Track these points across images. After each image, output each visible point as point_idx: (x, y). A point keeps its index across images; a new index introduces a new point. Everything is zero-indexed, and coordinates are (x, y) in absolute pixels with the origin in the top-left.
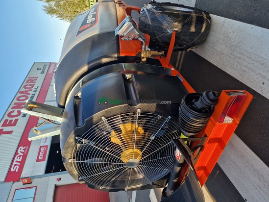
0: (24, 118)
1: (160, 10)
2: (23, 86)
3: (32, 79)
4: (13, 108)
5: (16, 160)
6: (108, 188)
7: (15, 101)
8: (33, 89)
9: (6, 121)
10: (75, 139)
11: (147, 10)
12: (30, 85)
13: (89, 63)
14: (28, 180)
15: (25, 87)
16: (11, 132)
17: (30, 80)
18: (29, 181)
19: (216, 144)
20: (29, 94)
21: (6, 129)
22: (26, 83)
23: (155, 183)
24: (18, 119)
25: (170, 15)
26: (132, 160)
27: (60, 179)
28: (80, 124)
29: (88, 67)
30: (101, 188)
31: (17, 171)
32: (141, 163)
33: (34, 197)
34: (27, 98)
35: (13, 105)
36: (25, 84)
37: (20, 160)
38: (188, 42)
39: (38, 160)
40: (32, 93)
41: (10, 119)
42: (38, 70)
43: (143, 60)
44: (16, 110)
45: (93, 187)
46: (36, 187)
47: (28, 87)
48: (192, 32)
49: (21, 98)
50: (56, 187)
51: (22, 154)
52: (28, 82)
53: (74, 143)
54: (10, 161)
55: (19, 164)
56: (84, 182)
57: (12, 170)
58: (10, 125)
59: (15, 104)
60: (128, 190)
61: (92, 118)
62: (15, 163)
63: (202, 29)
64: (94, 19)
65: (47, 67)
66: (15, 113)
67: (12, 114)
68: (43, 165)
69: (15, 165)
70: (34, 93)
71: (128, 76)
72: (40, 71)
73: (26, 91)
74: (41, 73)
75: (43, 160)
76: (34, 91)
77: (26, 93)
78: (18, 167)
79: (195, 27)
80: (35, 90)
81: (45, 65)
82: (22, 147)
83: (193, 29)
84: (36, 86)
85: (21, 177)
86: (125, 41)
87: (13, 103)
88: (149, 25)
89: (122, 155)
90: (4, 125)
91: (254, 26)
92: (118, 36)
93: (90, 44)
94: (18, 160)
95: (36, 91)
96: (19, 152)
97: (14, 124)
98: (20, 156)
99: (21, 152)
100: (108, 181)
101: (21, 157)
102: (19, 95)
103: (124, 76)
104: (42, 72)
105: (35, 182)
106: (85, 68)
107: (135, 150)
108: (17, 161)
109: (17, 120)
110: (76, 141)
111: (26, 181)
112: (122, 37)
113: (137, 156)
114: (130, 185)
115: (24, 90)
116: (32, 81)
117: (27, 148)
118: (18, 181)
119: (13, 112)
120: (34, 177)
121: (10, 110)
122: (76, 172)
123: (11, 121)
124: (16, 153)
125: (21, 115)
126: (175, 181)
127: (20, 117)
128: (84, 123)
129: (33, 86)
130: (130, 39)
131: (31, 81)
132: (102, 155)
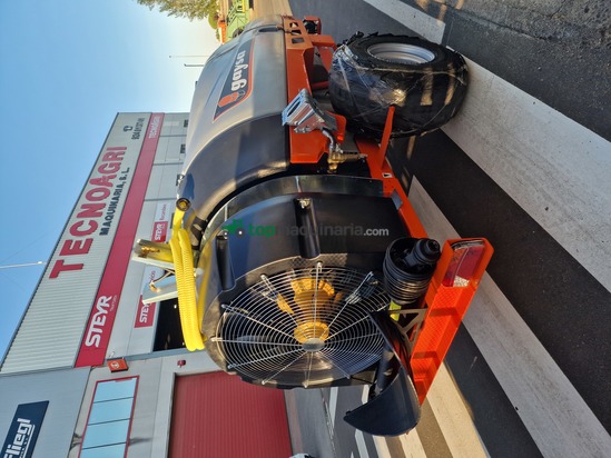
0: (104, 236)
1: (366, 65)
2: (97, 167)
3: (116, 152)
4: (80, 216)
5: (93, 323)
6: (275, 383)
7: (84, 201)
8: (119, 174)
9: (68, 242)
10: (221, 308)
11: (343, 61)
12: (111, 166)
13: (237, 178)
14: (121, 364)
15: (101, 170)
16: (79, 267)
17: (110, 154)
18: (122, 366)
19: (449, 318)
20: (111, 185)
21: (70, 260)
22: (104, 160)
23: (356, 376)
24: (92, 240)
25: (384, 76)
26: (312, 340)
27: (184, 363)
28: (228, 283)
29: (237, 185)
30: (263, 383)
31: (97, 345)
32: (328, 343)
33: (135, 397)
34: (107, 194)
35: (79, 210)
36: (101, 163)
37: (102, 324)
38: (419, 123)
39: (138, 324)
40: (116, 182)
41: (75, 239)
42: (125, 130)
43: (331, 168)
44: (87, 221)
45: (249, 380)
46: (138, 377)
47: (107, 169)
48: (427, 106)
49: (95, 195)
50: (177, 378)
51: (106, 312)
52: (106, 158)
53: (219, 314)
54: (83, 325)
55: (101, 331)
56: (234, 373)
57: (88, 344)
58: (77, 251)
59: (84, 206)
60: (310, 387)
61: (244, 279)
62: (92, 329)
63: (444, 99)
64: (244, 81)
65: (145, 124)
66: (86, 227)
67: (80, 229)
68: (149, 333)
69: (93, 334)
70: (121, 182)
71: (304, 203)
72: (131, 133)
73: (104, 178)
74: (134, 138)
75: (149, 324)
76: (121, 179)
77: (104, 182)
78: (98, 337)
79: (432, 97)
80: (123, 175)
81: (141, 120)
82: (104, 298)
83: (427, 100)
84: (123, 168)
85: (107, 357)
86: (300, 134)
87: (80, 205)
88: (347, 92)
89: (296, 330)
90: (66, 251)
91: (537, 101)
92: (287, 126)
93: (238, 139)
94: (98, 323)
95: (125, 178)
96: (98, 307)
97: (86, 250)
98: (101, 316)
99: (104, 308)
100: (276, 372)
101: (104, 317)
102: (91, 187)
103: (296, 203)
104: (136, 136)
105: (134, 368)
106: (231, 187)
107: (318, 324)
108: (96, 326)
109: (89, 242)
110: (222, 311)
111: (117, 366)
112: (295, 127)
113: (319, 332)
114: (312, 378)
115: (100, 176)
116: (115, 157)
117: (114, 300)
118: (101, 364)
119: (81, 223)
120: (132, 358)
121: (75, 220)
122: (222, 357)
123: (79, 243)
124: (94, 310)
125: (99, 230)
126: (387, 374)
127: (95, 235)
128: (233, 284)
129: (118, 167)
130: (308, 130)
131: (112, 155)
132: (263, 331)
